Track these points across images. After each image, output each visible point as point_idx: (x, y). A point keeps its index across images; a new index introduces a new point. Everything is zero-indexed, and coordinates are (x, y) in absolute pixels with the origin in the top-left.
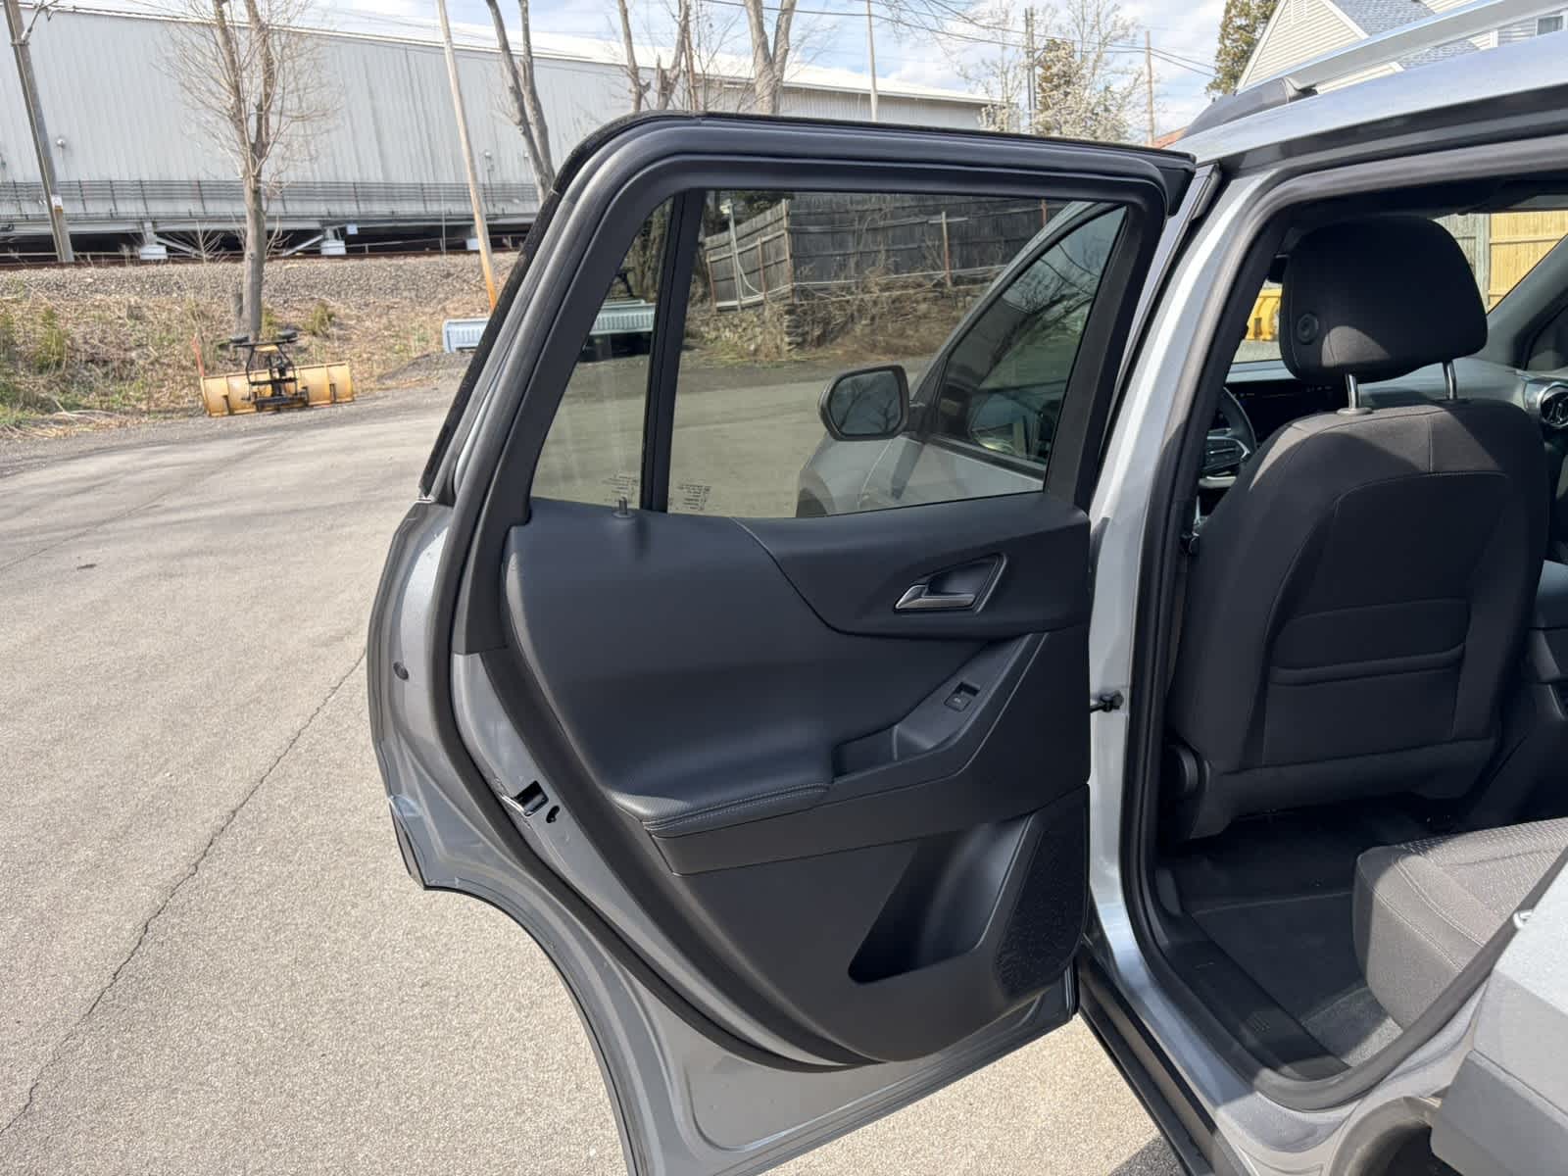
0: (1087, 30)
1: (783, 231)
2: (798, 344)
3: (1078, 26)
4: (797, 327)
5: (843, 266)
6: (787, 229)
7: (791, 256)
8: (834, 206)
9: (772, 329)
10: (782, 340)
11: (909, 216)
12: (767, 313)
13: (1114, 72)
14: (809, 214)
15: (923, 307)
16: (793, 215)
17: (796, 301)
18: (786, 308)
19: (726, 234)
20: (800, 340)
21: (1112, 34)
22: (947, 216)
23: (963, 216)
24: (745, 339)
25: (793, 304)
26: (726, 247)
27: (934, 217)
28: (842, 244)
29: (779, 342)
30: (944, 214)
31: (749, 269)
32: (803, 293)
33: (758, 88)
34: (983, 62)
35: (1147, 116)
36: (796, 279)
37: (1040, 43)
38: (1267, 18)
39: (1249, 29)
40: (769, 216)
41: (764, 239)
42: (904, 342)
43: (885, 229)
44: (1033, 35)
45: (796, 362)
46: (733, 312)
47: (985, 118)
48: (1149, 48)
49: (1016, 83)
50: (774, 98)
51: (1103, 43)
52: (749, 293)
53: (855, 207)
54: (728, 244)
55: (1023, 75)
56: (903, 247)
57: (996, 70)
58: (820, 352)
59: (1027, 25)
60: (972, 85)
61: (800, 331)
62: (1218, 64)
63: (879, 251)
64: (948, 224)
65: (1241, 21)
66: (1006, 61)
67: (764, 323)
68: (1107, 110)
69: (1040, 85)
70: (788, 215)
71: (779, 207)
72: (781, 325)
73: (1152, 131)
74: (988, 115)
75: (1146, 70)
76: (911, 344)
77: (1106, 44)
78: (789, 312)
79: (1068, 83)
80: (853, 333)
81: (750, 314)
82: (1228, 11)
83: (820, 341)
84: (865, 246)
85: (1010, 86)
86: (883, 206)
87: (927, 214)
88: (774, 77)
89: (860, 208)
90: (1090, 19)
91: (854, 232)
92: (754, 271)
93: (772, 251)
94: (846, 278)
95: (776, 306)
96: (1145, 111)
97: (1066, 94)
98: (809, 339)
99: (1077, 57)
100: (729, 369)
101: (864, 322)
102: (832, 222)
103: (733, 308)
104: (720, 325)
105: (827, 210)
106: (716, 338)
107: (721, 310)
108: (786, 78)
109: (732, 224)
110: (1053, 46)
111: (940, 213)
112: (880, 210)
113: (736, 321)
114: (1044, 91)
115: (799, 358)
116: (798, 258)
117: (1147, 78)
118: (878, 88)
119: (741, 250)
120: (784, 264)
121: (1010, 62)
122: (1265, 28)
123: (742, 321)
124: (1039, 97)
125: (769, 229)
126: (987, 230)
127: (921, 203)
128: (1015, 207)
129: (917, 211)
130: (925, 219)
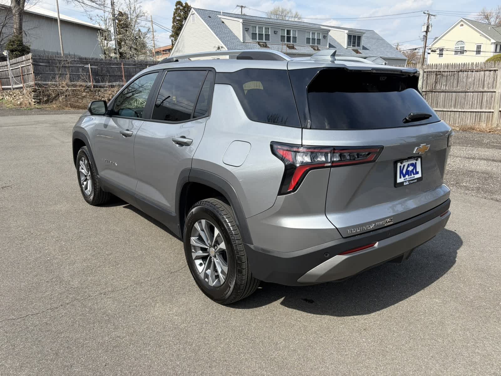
0: (132, 12)
1: (30, 64)
2: (38, 102)
3: (129, 10)
4: (37, 96)
5: (54, 78)
6: (32, 63)
7: (34, 72)
8: (49, 57)
9: (27, 97)
10: (31, 101)
11: (77, 64)
12: (25, 91)
13: (141, 26)
14: (40, 59)
15: (84, 94)
16: (34, 59)
17: (37, 88)
18: (33, 90)
19: (5, 62)
20: (38, 101)
21: (140, 14)
22: (91, 66)
23: (96, 66)
24: (15, 99)
25: (35, 89)
26: (6, 67)
27: (86, 65)
28: (53, 70)
29: (30, 101)
30: (89, 65)
31: (15, 75)
32: (39, 85)
33: (14, 11)
34: (97, 15)
35: (153, 42)
36: (36, 81)
37: (117, 13)
38: (186, 19)
39: (181, 21)
40: (24, 58)
41: (22, 66)
42: (78, 104)
43: (69, 67)
44: (114, 10)
45: (38, 108)
46: (10, 90)
47: (99, 34)
48: (152, 21)
49: (110, 24)
50: (20, 16)
51: (137, 17)
52: (16, 84)
53: (57, 58)
54: (7, 66)
55: (111, 22)
56: (75, 73)
57: (102, 19)
58: (46, 106)
59: (112, 6)
60: (94, 22)
61: (38, 98)
62: (173, 30)
63: (67, 74)
64: (91, 68)
65: (178, 18)
66: (106, 16)
67: (23, 94)
68: (140, 37)
69: (117, 26)
70: (32, 58)
71: (28, 55)
72: (31, 95)
73: (154, 47)
74: (100, 33)
75: (151, 28)
76: (80, 105)
77: (138, 17)
78: (33, 91)
79: (127, 27)
80: (58, 100)
81: (17, 91)
82: (174, 14)
83: (47, 102)
84: (61, 72)
85: (108, 25)
86: (68, 60)
87: (84, 64)
88: (20, 8)
89: (59, 59)
90: (133, 9)
91: (57, 67)
92: (18, 76)
93: (26, 71)
94: (55, 82)
95: (28, 89)
96: (152, 40)
97: (127, 31)
98: (42, 101)
99: (129, 19)
100: (11, 109)
101: (63, 97)
102: (49, 63)
103: (10, 89)
104: (4, 94)
105: (46, 58)
106: (2, 99)
107: (3, 89)
108: (25, 9)
109: (8, 59)
110: (121, 14)
111: (88, 64)
112: (67, 61)
113: (11, 93)
114: (119, 28)
115: (39, 107)
116: (36, 73)
117: (152, 30)
118: (60, 18)
119: (12, 68)
120: (31, 75)
121: (107, 17)
122: (185, 22)
123: (13, 93)
124: (117, 30)
125: (24, 62)
126: (104, 72)
127: (81, 60)
128: (113, 65)
129: (80, 62)
130: (83, 65)
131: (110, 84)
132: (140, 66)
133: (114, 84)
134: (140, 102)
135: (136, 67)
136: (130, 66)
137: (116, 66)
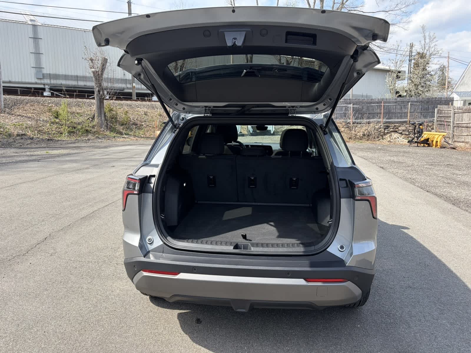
21: (434, 52)
22: (353, 105)
23: (357, 105)
27: (349, 105)
34: (389, 59)
44: (412, 51)
48: (449, 57)
56: (339, 112)
57: (393, 62)
59: (410, 48)
64: (353, 107)
111: (351, 104)
126: (364, 110)
127: (346, 101)
128: (374, 104)
129: (344, 103)
130: (346, 105)
131: (368, 120)
132: (401, 103)
133: (371, 120)
134: (394, 137)
135: (397, 104)
136: (390, 103)
137: (377, 105)
